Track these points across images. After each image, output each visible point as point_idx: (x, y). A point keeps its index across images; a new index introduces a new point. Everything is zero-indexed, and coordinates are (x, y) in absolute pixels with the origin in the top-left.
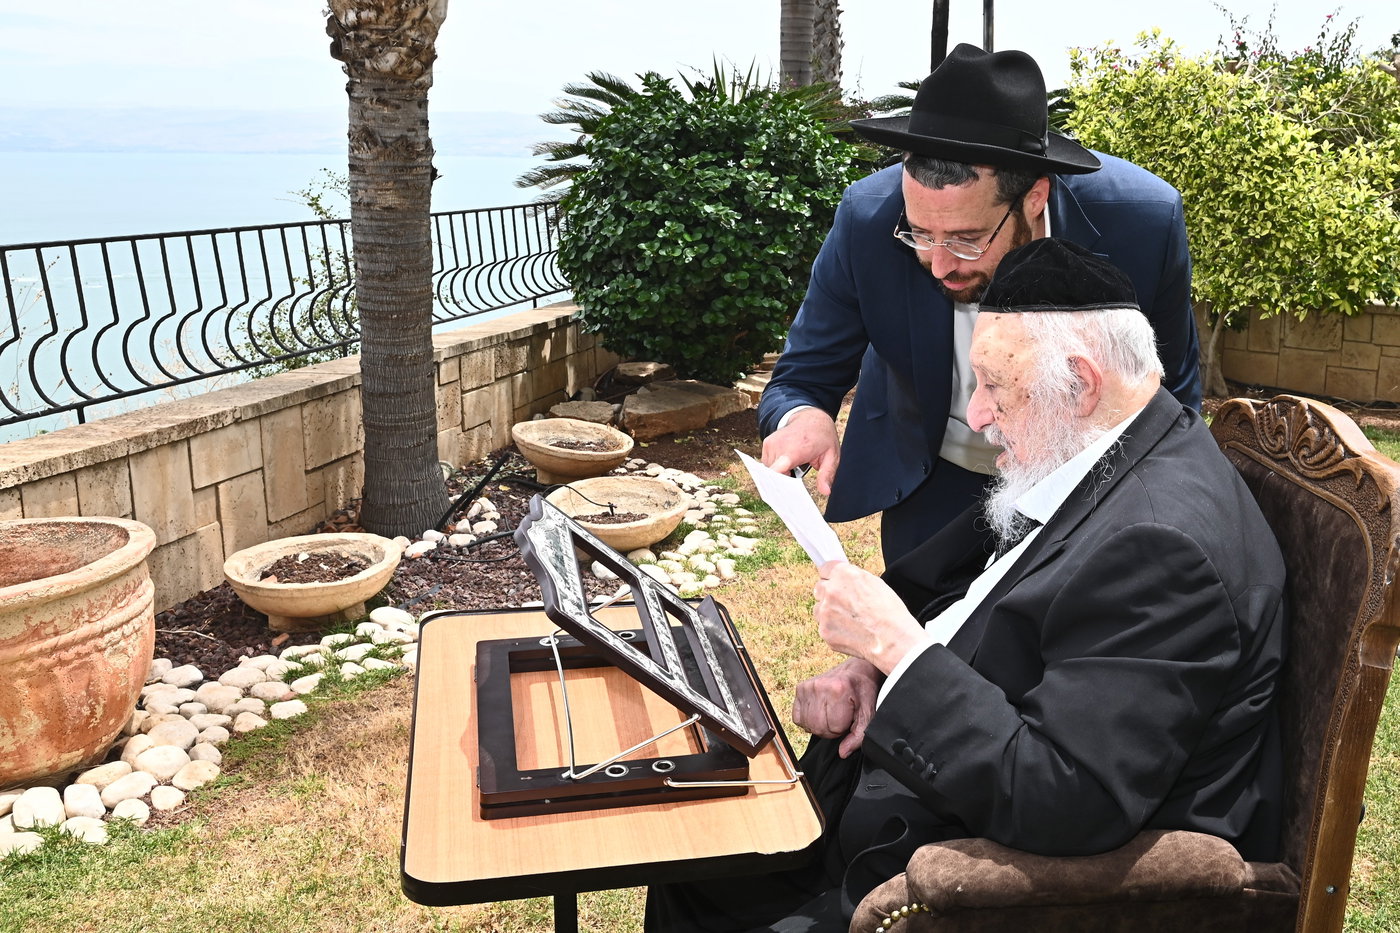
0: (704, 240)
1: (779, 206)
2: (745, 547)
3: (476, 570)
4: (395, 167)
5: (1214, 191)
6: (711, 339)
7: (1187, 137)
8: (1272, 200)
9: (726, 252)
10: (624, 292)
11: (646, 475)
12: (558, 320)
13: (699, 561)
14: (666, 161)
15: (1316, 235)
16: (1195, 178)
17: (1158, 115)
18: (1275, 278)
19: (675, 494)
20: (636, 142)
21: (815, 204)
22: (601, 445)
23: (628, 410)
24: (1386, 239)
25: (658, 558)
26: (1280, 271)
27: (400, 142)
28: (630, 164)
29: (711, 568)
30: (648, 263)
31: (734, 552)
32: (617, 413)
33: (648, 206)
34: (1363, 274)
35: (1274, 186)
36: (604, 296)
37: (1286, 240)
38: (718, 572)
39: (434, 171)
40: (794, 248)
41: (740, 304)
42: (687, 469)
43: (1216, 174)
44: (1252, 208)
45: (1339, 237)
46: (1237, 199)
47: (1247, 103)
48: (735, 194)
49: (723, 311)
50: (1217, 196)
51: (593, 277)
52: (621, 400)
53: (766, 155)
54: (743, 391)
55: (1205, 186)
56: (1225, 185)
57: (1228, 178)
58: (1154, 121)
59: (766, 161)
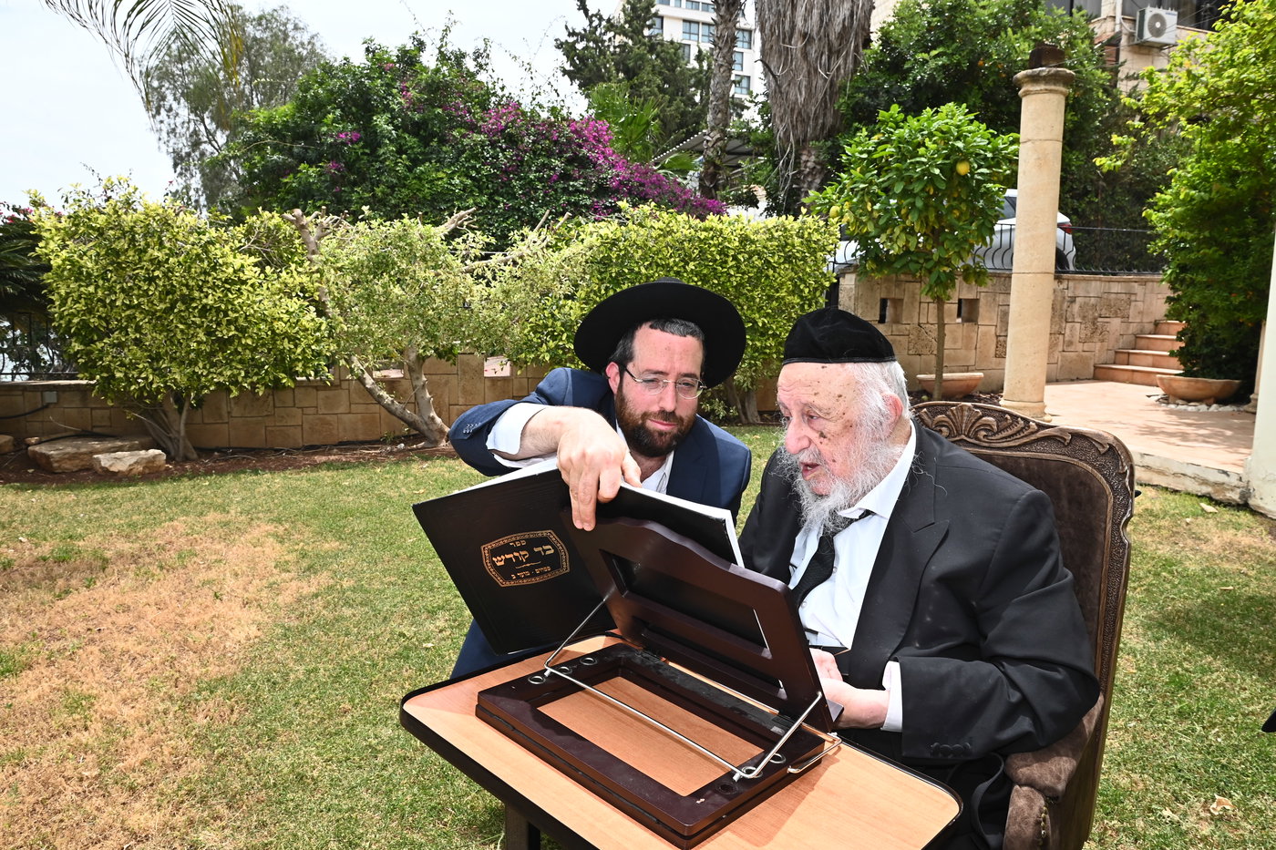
5: (183, 303)
7: (158, 263)
8: (232, 310)
15: (269, 333)
16: (168, 294)
17: (129, 245)
18: (239, 366)
24: (318, 334)
26: (243, 361)
34: (305, 359)
35: (235, 299)
37: (246, 338)
43: (185, 291)
44: (218, 316)
45: (286, 335)
46: (204, 311)
50: (187, 309)
55: (177, 301)
56: (193, 300)
57: (196, 294)
58: (127, 250)
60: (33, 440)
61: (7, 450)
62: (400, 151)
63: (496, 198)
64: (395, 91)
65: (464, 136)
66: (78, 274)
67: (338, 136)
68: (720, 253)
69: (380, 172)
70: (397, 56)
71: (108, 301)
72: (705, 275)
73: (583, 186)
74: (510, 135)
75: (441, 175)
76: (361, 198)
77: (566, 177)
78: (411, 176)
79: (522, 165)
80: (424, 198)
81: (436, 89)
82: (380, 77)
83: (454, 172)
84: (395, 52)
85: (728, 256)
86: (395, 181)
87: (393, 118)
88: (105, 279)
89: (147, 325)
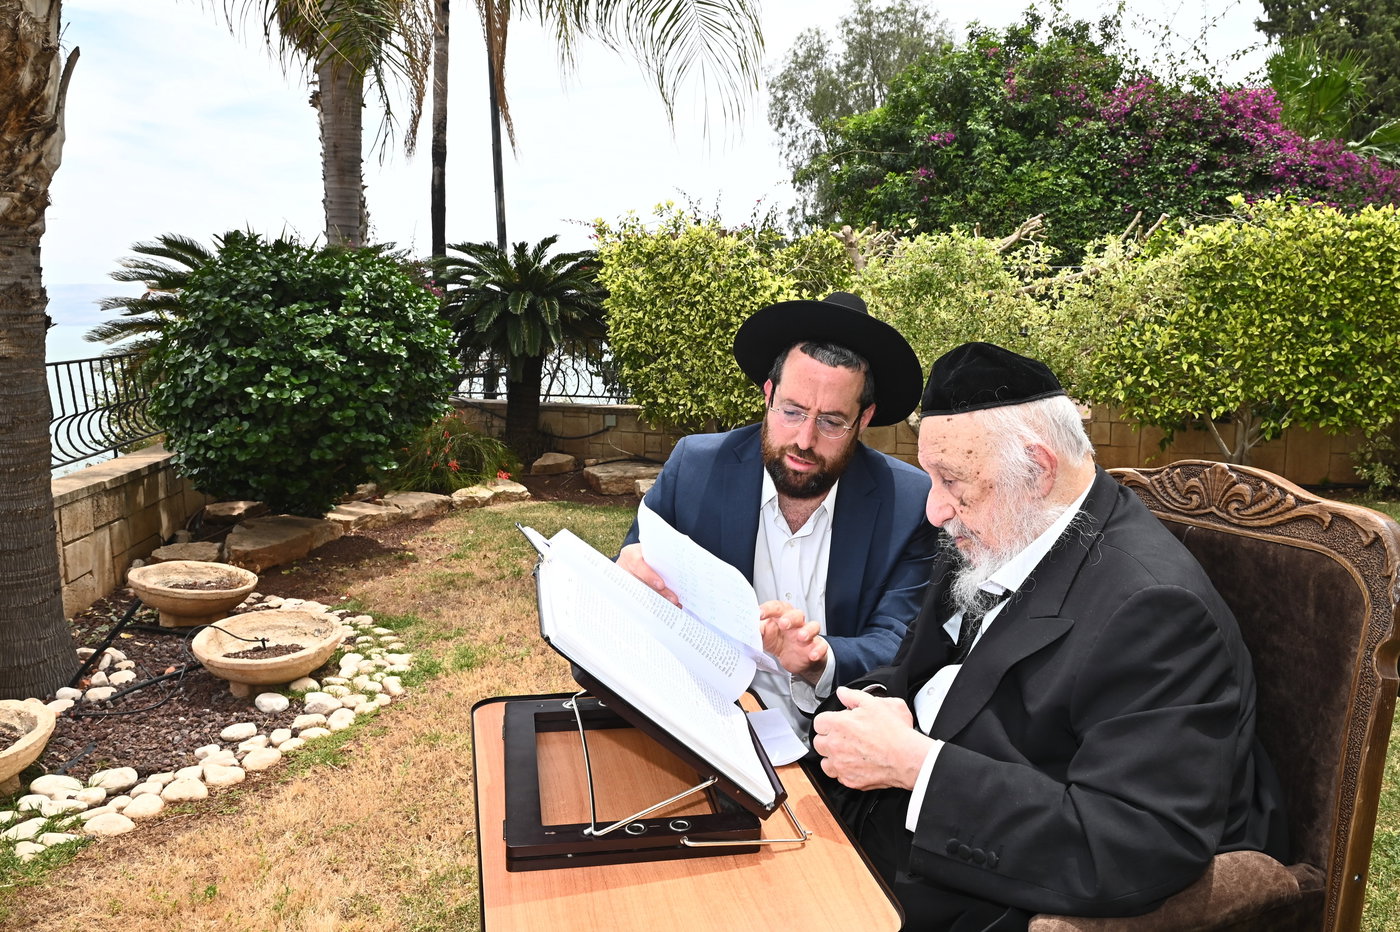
0: (310, 382)
1: (381, 349)
2: (402, 663)
3: (127, 722)
4: (8, 316)
5: (722, 329)
6: (316, 474)
7: (699, 287)
9: (332, 391)
10: (230, 435)
11: (268, 607)
12: (150, 467)
13: (363, 682)
14: (266, 310)
16: (708, 320)
17: (674, 270)
19: (325, 621)
20: (234, 293)
21: (411, 347)
22: (220, 585)
23: (234, 547)
25: (322, 686)
27: (13, 290)
28: (231, 313)
29: (379, 687)
30: (255, 406)
31: (396, 669)
32: (221, 550)
33: (253, 352)
36: (209, 440)
38: (385, 690)
39: (49, 318)
40: (394, 387)
41: (348, 441)
42: (307, 597)
43: (723, 316)
47: (744, 261)
48: (335, 339)
49: (330, 447)
50: (725, 334)
51: (192, 422)
52: (221, 538)
53: (361, 303)
54: (334, 520)
55: (715, 327)
56: (731, 325)
57: (734, 319)
58: (672, 275)
59: (363, 310)
60: (592, 461)
61: (568, 469)
62: (998, 151)
63: (1113, 198)
64: (998, 80)
65: (1077, 125)
66: (631, 299)
67: (929, 139)
68: (1380, 260)
69: (973, 176)
70: (1006, 38)
71: (654, 326)
72: (1356, 290)
73: (1233, 176)
74: (1138, 119)
75: (1045, 174)
76: (951, 208)
77: (1209, 165)
78: (1010, 178)
79: (1150, 156)
80: (1024, 203)
81: (1048, 74)
82: (983, 65)
83: (1062, 171)
84: (1005, 33)
85: (1394, 263)
86: (990, 185)
87: (995, 111)
88: (654, 304)
89: (688, 351)
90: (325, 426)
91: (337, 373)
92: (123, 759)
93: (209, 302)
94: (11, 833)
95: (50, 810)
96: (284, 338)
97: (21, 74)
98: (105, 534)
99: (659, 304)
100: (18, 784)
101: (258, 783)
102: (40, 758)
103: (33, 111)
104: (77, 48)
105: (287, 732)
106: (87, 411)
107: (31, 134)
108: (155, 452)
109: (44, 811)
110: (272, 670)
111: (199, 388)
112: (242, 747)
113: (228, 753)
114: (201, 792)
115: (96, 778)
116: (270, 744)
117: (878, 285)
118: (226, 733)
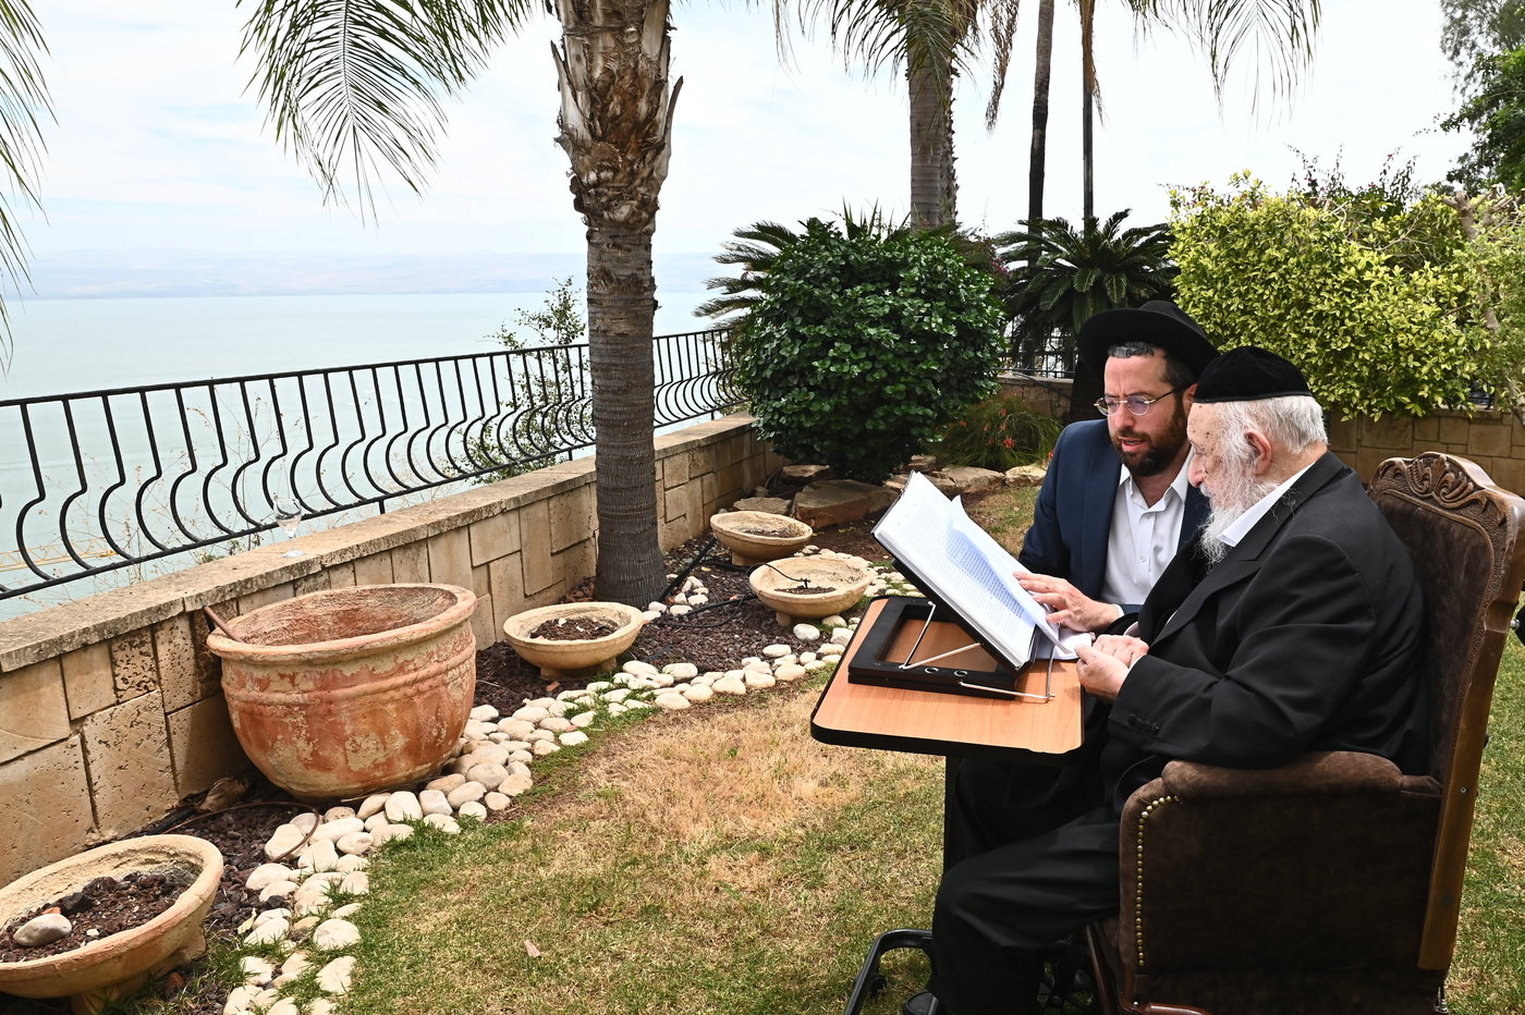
0: (868, 358)
1: (931, 328)
3: (697, 633)
4: (627, 300)
5: (1299, 311)
7: (1275, 263)
8: (1351, 318)
9: (886, 367)
10: (799, 403)
14: (833, 291)
15: (1391, 348)
16: (1283, 299)
17: (1250, 245)
18: (1355, 385)
19: (857, 570)
20: (808, 276)
21: (960, 326)
22: (782, 534)
23: (800, 505)
24: (1452, 350)
26: (1359, 379)
27: (631, 279)
28: (805, 294)
30: (820, 378)
32: (789, 506)
33: (820, 330)
34: (1431, 381)
35: (1353, 305)
36: (782, 407)
37: (1364, 352)
39: (656, 303)
40: (943, 364)
41: (898, 413)
43: (1301, 295)
44: (1334, 325)
45: (1411, 349)
46: (1320, 318)
47: (1327, 234)
48: (893, 318)
49: (883, 418)
50: (1302, 315)
52: (791, 497)
53: (917, 285)
54: (891, 488)
55: (1292, 306)
56: (1309, 305)
57: (1312, 299)
58: (1247, 250)
59: (919, 290)
66: (1201, 277)
71: (1224, 306)
88: (1225, 282)
89: (1261, 334)
90: (879, 399)
91: (891, 350)
92: (690, 658)
93: (786, 285)
94: (607, 696)
95: (634, 685)
96: (848, 317)
97: (640, 105)
98: (698, 483)
99: (1231, 282)
100: (615, 665)
101: (783, 689)
102: (630, 649)
103: (648, 134)
104: (681, 78)
105: (814, 655)
106: (691, 379)
107: (646, 152)
108: (743, 416)
109: (630, 685)
110: (808, 605)
111: (776, 361)
112: (777, 661)
113: (766, 664)
114: (741, 689)
115: (668, 668)
116: (799, 663)
117: (1486, 262)
118: (767, 650)
